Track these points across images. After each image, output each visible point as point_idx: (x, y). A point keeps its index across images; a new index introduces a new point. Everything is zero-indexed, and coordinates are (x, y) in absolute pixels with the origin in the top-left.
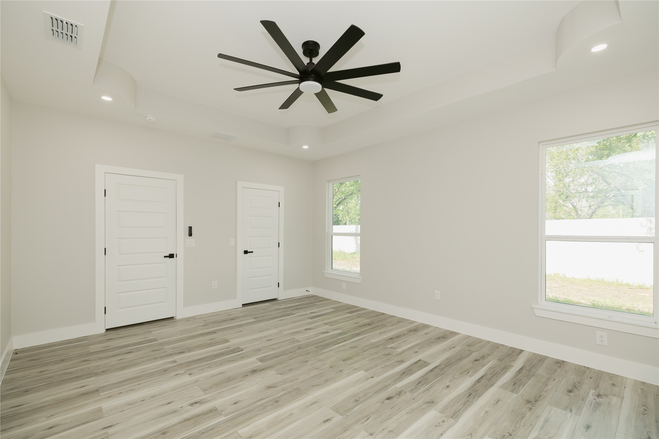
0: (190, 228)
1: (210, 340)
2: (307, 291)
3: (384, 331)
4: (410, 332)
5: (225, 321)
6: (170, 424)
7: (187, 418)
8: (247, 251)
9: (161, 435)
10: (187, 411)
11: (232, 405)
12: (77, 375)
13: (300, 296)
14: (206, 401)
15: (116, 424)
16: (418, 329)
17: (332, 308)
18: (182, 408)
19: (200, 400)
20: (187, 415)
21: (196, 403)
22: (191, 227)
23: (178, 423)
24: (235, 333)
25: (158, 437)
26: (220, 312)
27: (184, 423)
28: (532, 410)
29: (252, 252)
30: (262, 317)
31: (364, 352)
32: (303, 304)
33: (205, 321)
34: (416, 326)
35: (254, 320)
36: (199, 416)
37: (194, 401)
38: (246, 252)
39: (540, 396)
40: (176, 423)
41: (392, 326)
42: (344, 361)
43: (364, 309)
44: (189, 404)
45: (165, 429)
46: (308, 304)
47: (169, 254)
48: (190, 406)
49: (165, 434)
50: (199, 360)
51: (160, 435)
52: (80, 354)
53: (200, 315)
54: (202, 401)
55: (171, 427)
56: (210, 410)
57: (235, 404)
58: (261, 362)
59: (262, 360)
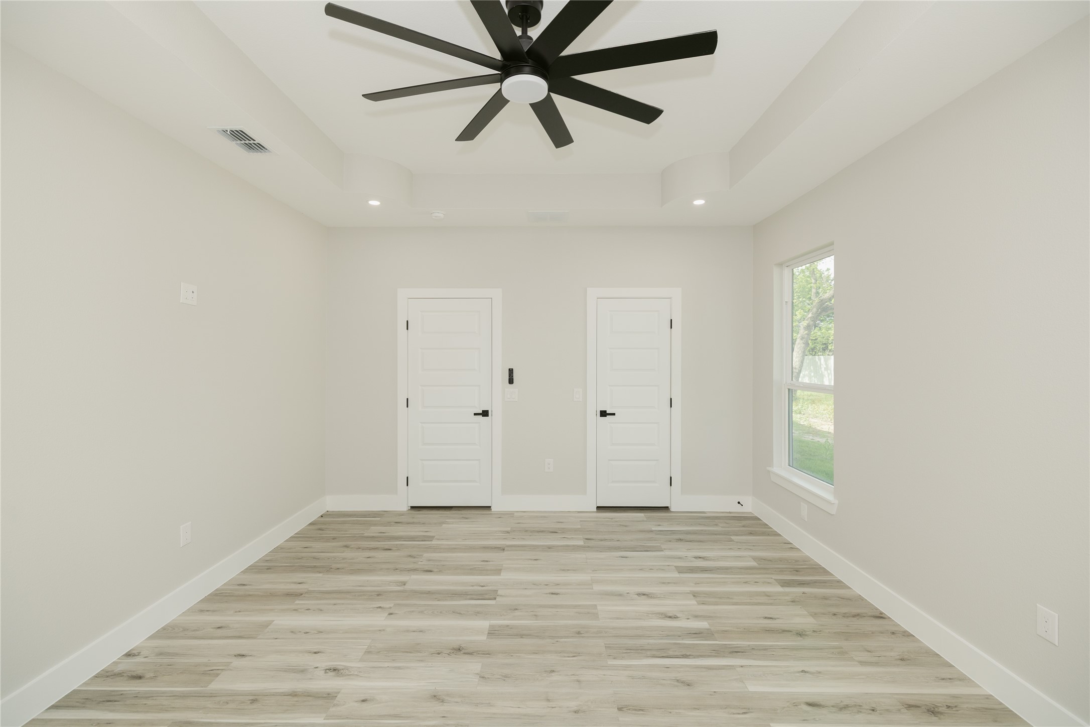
0: (511, 371)
1: (483, 561)
2: (739, 503)
3: (819, 669)
4: (906, 711)
5: (542, 531)
8: (606, 411)
10: (311, 679)
11: (356, 702)
12: (315, 565)
13: (717, 512)
14: (346, 673)
15: (249, 656)
16: (948, 711)
17: (755, 559)
18: (315, 669)
19: (343, 668)
21: (334, 671)
22: (512, 369)
24: (529, 559)
26: (555, 512)
29: (614, 414)
30: (601, 540)
31: (695, 709)
32: (705, 531)
33: (519, 525)
34: (954, 697)
35: (581, 543)
37: (336, 665)
38: (604, 414)
40: (282, 691)
41: (863, 663)
42: (620, 709)
43: (839, 584)
44: (327, 668)
46: (716, 534)
47: (483, 411)
48: (323, 672)
50: (429, 593)
51: (248, 701)
52: (353, 535)
53: (524, 512)
54: (341, 672)
56: (328, 694)
57: (363, 701)
58: (488, 636)
59: (493, 633)
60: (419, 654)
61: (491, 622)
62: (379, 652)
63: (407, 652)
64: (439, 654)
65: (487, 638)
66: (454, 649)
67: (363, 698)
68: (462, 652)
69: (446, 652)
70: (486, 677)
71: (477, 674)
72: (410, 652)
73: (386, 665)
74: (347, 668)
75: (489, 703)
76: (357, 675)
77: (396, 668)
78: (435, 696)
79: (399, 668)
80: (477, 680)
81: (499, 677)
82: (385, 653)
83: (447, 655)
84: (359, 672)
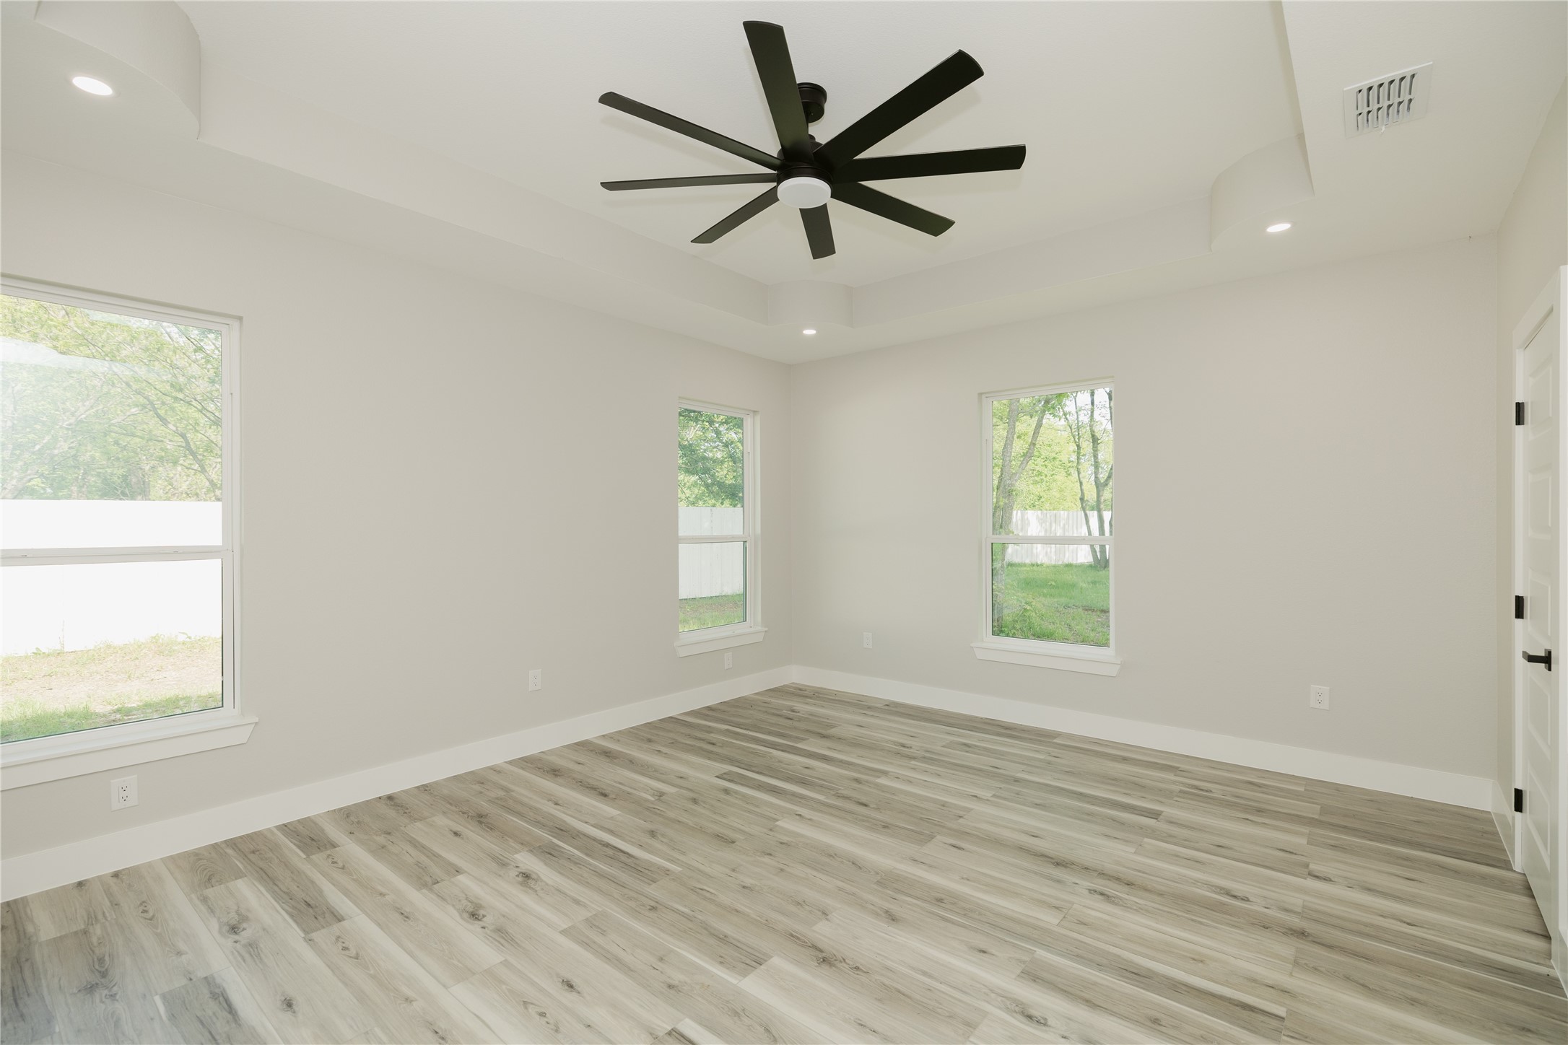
6: (1126, 1027)
7: (1086, 1008)
9: (1164, 1024)
10: (1069, 1019)
11: (993, 955)
14: (1008, 1003)
18: (1065, 1034)
19: (1015, 1014)
20: (1082, 1013)
21: (1030, 1017)
23: (1113, 1014)
25: (1172, 1025)
27: (1102, 1005)
28: (118, 997)
36: (1066, 991)
37: (1027, 1025)
39: (101, 960)
40: (1115, 1019)
44: (1044, 1028)
45: (1147, 1026)
48: (1049, 1023)
49: (1156, 1019)
51: (1167, 1025)
54: (1017, 1009)
55: (1132, 1020)
56: (1035, 981)
57: (984, 952)
58: (766, 961)
59: (754, 961)
60: (887, 982)
61: (735, 982)
62: (950, 1017)
63: (904, 995)
64: (857, 968)
65: (772, 957)
66: (831, 965)
67: (984, 955)
68: (824, 955)
69: (847, 966)
70: (820, 913)
71: (827, 920)
72: (899, 991)
73: (943, 987)
74: (1008, 1010)
75: (840, 890)
76: (992, 991)
77: (931, 976)
78: (894, 920)
79: (925, 974)
80: (833, 914)
81: (807, 907)
82: (939, 1010)
83: (847, 960)
84: (987, 995)
